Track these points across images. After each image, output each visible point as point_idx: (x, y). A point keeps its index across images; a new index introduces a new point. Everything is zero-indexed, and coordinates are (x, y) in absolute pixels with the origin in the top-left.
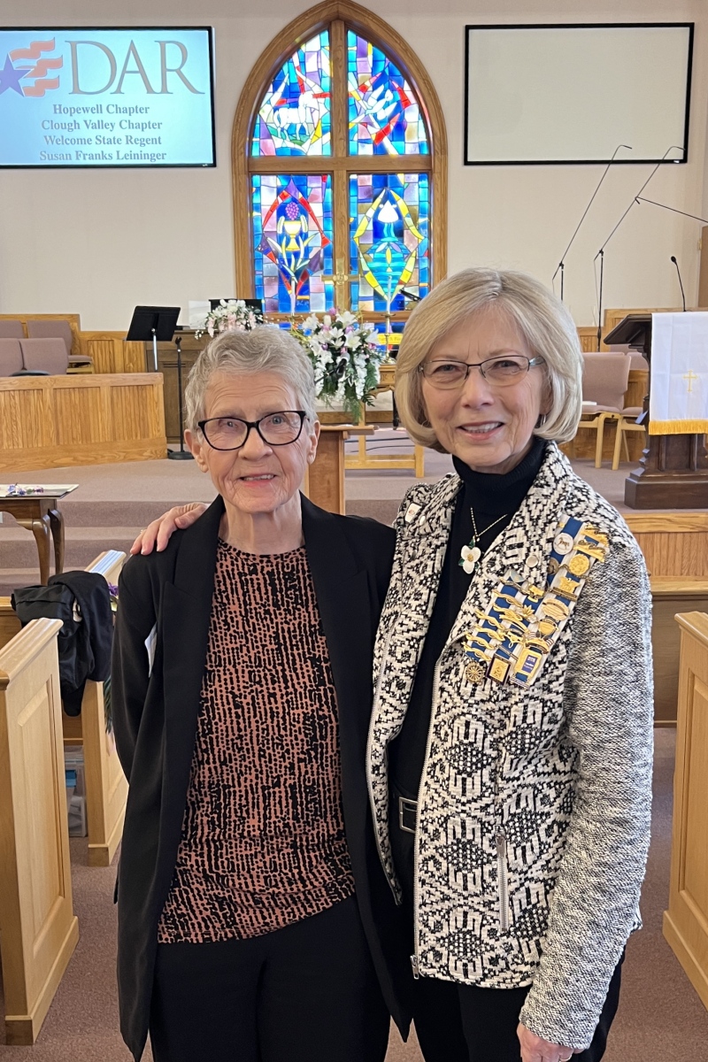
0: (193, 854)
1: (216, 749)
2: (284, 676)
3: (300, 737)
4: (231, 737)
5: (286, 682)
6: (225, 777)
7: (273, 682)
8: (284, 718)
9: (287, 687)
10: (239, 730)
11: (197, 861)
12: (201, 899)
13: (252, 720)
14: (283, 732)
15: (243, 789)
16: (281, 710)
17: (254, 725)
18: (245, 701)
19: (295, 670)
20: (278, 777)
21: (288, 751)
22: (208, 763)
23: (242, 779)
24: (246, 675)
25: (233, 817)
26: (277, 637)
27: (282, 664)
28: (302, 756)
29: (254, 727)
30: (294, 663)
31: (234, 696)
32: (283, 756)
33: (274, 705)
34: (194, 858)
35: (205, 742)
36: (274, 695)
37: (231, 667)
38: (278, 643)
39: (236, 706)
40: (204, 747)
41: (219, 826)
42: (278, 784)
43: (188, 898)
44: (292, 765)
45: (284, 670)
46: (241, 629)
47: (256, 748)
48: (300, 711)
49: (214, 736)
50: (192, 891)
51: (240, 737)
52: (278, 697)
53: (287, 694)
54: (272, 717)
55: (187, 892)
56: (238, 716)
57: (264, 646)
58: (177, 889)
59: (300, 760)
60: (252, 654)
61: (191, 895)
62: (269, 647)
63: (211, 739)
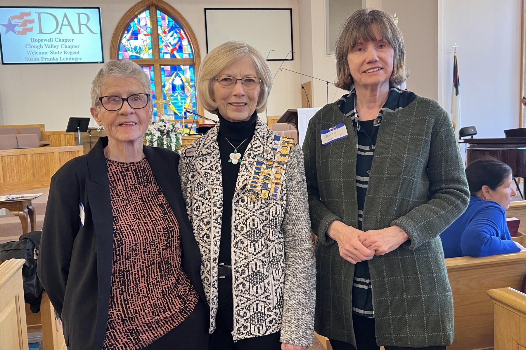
0: (115, 311)
1: (124, 252)
2: (149, 214)
3: (162, 238)
4: (132, 245)
5: (150, 216)
6: (127, 266)
7: (145, 218)
8: (154, 232)
9: (151, 219)
10: (135, 241)
11: (117, 314)
12: (121, 334)
13: (140, 235)
14: (154, 238)
15: (136, 270)
16: (151, 229)
17: (141, 238)
18: (135, 228)
19: (153, 211)
20: (153, 260)
21: (157, 247)
22: (120, 260)
23: (136, 265)
24: (132, 216)
25: (132, 285)
26: (142, 198)
27: (146, 209)
28: (164, 247)
29: (141, 239)
30: (152, 208)
31: (130, 226)
32: (155, 250)
33: (148, 227)
34: (115, 313)
35: (119, 250)
36: (147, 223)
37: (124, 214)
38: (143, 201)
39: (132, 230)
40: (118, 253)
41: (125, 291)
42: (153, 264)
43: (114, 335)
44: (160, 253)
45: (148, 212)
46: (125, 197)
47: (142, 248)
48: (160, 226)
49: (124, 246)
50: (116, 331)
51: (136, 244)
52: (149, 223)
53: (152, 221)
54: (148, 233)
55: (113, 332)
56: (134, 235)
57: (137, 203)
58: (108, 332)
59: (163, 250)
60: (132, 207)
61: (115, 333)
62: (139, 203)
63: (122, 248)
